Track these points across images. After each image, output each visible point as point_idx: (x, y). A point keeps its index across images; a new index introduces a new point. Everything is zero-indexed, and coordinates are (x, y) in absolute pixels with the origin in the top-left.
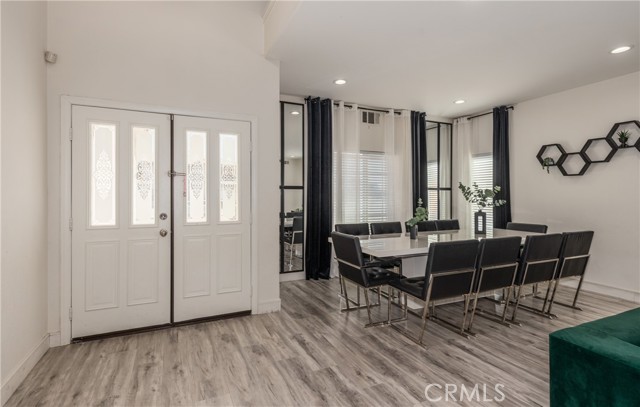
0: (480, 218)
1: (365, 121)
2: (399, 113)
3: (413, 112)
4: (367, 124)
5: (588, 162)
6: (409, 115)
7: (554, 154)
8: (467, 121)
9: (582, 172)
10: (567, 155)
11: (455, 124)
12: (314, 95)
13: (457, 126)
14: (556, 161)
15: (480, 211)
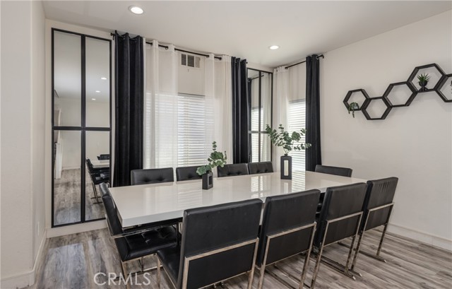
0: (286, 162)
1: (184, 63)
2: (220, 59)
3: (233, 59)
4: (186, 67)
5: (390, 107)
6: (230, 61)
7: (359, 99)
8: (285, 70)
9: (384, 117)
10: (371, 99)
11: (274, 73)
12: (122, 31)
13: (277, 74)
14: (360, 105)
15: (286, 155)
